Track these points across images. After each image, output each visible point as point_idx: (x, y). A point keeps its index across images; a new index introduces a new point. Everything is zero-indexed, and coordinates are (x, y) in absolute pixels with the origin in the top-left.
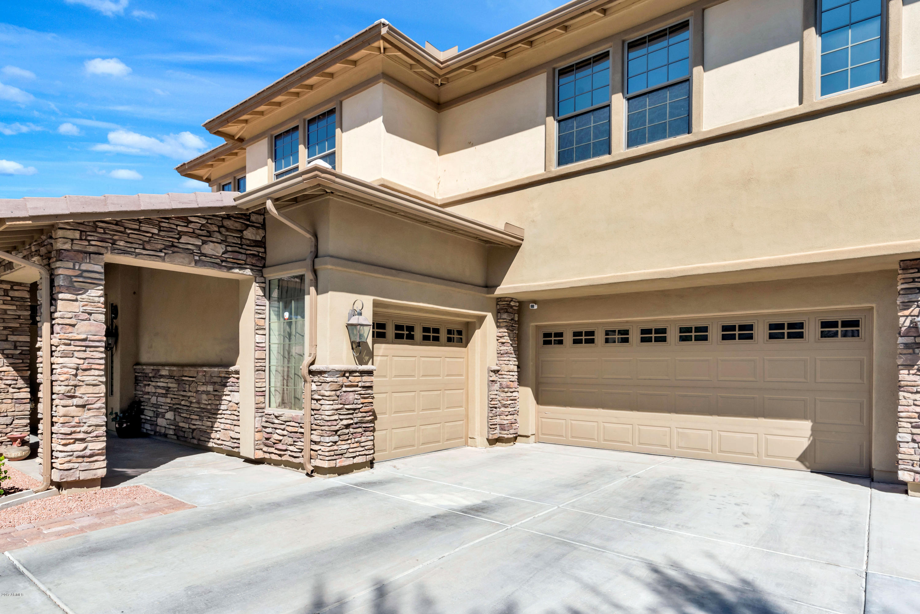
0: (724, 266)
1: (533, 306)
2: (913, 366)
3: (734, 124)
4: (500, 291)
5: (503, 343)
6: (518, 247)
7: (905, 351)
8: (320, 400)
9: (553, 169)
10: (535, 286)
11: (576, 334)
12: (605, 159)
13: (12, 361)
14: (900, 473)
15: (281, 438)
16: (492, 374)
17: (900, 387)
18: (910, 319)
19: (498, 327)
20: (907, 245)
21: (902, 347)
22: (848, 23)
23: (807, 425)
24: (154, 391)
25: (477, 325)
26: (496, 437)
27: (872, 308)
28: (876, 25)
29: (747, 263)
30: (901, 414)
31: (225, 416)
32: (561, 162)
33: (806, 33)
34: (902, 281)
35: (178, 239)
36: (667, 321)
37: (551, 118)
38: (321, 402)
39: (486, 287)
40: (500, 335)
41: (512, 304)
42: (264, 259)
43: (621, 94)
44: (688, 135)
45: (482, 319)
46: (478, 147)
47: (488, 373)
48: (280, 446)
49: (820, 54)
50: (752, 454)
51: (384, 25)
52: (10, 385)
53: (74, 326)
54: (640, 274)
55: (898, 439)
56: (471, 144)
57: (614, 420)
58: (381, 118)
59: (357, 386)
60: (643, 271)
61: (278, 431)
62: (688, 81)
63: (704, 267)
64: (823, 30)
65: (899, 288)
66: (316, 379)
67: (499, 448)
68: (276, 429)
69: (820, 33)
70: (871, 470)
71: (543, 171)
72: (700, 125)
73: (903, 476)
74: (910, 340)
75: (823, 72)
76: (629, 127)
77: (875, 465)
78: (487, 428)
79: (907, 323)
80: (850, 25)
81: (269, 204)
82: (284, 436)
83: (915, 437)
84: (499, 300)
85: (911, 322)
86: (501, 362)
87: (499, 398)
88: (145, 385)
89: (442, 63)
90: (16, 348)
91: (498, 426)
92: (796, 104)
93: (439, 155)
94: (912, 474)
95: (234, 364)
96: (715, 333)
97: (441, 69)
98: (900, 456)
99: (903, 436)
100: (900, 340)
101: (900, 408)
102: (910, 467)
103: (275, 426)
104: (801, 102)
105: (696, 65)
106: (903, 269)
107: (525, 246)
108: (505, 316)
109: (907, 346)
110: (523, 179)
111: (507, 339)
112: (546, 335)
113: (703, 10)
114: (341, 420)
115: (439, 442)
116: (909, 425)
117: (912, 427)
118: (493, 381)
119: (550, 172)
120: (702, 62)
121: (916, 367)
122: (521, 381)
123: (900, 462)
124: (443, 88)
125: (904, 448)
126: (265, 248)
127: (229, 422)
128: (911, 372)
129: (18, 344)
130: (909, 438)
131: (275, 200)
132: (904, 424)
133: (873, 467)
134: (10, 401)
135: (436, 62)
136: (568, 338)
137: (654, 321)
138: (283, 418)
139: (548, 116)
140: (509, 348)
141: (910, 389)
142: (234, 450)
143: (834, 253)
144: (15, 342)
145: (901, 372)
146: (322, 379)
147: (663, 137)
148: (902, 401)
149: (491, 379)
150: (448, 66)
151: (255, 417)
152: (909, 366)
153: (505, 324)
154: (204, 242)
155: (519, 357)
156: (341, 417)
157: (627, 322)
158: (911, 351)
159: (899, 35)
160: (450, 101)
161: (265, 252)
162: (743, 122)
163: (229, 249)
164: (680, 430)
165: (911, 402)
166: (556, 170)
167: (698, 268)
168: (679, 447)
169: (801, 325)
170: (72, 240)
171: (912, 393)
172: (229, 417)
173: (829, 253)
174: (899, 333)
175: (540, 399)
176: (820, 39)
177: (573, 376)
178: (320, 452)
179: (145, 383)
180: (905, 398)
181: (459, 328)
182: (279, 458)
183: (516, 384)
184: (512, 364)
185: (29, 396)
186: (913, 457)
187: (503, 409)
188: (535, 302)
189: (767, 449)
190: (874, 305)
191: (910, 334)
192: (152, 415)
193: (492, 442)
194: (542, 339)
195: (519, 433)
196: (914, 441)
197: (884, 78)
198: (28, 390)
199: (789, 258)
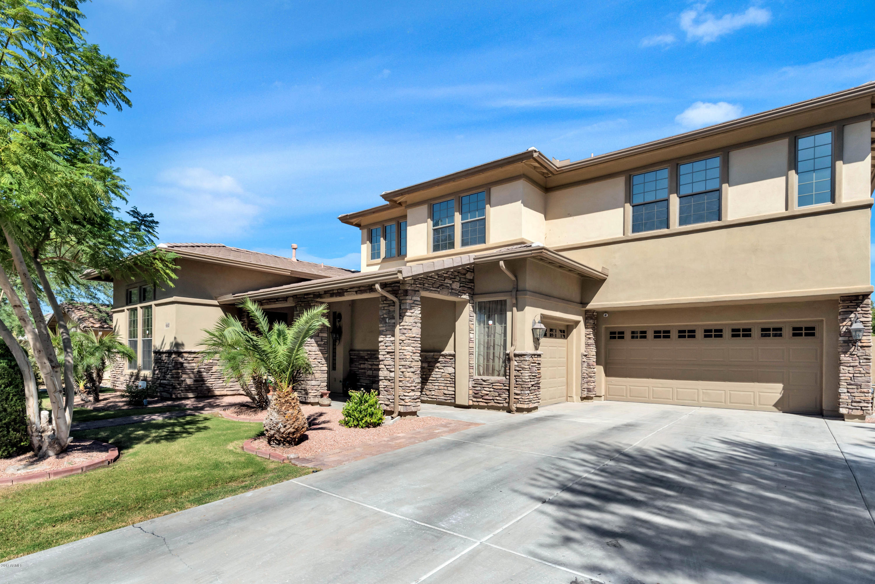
0: (742, 297)
1: (606, 315)
2: (847, 352)
3: (748, 218)
4: (589, 307)
5: (590, 338)
6: (604, 280)
7: (844, 345)
8: (520, 370)
9: (629, 235)
10: (617, 304)
11: (633, 333)
12: (665, 231)
13: (321, 348)
14: (841, 409)
15: (488, 393)
16: (584, 357)
17: (841, 363)
18: (845, 327)
19: (586, 328)
20: (845, 289)
21: (842, 342)
22: (813, 169)
23: (780, 386)
24: (370, 367)
25: (574, 327)
26: (585, 396)
27: (822, 321)
28: (829, 171)
29: (755, 296)
30: (842, 378)
31: (439, 381)
32: (635, 230)
33: (790, 172)
34: (842, 307)
35: (444, 280)
36: (696, 325)
37: (629, 204)
38: (521, 372)
39: (581, 303)
40: (588, 333)
41: (595, 314)
42: (473, 289)
43: (676, 195)
44: (718, 222)
45: (577, 323)
46: (575, 217)
47: (582, 356)
48: (487, 397)
49: (797, 184)
50: (751, 404)
51: (535, 151)
52: (319, 362)
53: (411, 329)
54: (688, 299)
55: (840, 391)
56: (569, 215)
57: (660, 386)
58: (520, 201)
59: (535, 363)
60: (690, 298)
61: (485, 389)
62: (719, 191)
63: (729, 297)
64: (799, 172)
65: (840, 311)
66: (517, 358)
67: (586, 403)
68: (484, 388)
69: (797, 173)
70: (821, 410)
71: (622, 235)
72: (726, 216)
73: (843, 411)
74: (846, 338)
75: (799, 194)
76: (680, 213)
77: (824, 407)
78: (580, 391)
79: (844, 329)
80: (814, 170)
81: (502, 263)
82: (490, 391)
83: (849, 390)
84: (587, 311)
85: (847, 329)
86: (588, 350)
87: (587, 372)
88: (361, 364)
89: (558, 168)
90: (322, 341)
91: (586, 389)
92: (784, 211)
93: (546, 219)
94: (847, 409)
95: (443, 351)
96: (727, 333)
97: (557, 171)
98: (841, 400)
99: (842, 389)
100: (841, 339)
101: (841, 375)
102: (846, 406)
103: (484, 386)
104: (787, 209)
105: (725, 183)
106: (842, 301)
107: (609, 279)
108: (591, 321)
109: (845, 342)
110: (609, 239)
111: (592, 336)
112: (612, 333)
113: (728, 152)
114: (531, 381)
115: (555, 398)
116: (846, 384)
117: (848, 385)
118: (584, 361)
119: (628, 236)
120: (727, 181)
121: (849, 353)
122: (598, 363)
123: (841, 403)
124: (548, 179)
125: (843, 396)
126: (474, 283)
127: (443, 385)
128: (847, 355)
129: (323, 338)
130: (846, 390)
131: (506, 261)
132: (843, 383)
133: (824, 408)
134: (319, 372)
135: (555, 168)
136: (628, 335)
137: (687, 325)
138: (490, 381)
139: (626, 202)
140: (592, 341)
141: (846, 364)
142: (447, 401)
143: (806, 292)
144: (322, 337)
145: (842, 355)
146: (522, 358)
147: (703, 221)
148: (842, 371)
149: (583, 360)
150: (563, 170)
151: (469, 381)
152: (845, 353)
153: (591, 326)
154: (453, 282)
155: (597, 347)
156: (532, 380)
157: (669, 326)
158: (846, 344)
159: (841, 180)
160: (555, 187)
161: (474, 286)
162: (753, 217)
163: (462, 285)
164: (704, 391)
165: (847, 371)
166: (631, 235)
167: (726, 297)
168: (703, 401)
169: (780, 329)
170: (411, 284)
171: (847, 367)
172: (443, 382)
173: (803, 292)
174: (840, 335)
175: (607, 374)
176: (797, 176)
177: (632, 358)
178: (521, 400)
179: (361, 362)
180: (843, 369)
181: (563, 328)
182: (486, 404)
183: (595, 364)
184: (593, 351)
185: (326, 369)
186: (847, 401)
187: (589, 379)
188: (606, 312)
189: (760, 401)
190: (824, 319)
191: (847, 335)
192: (369, 382)
193: (583, 399)
194: (609, 336)
195: (597, 395)
196: (848, 392)
197: (833, 201)
198: (326, 365)
199: (777, 294)
